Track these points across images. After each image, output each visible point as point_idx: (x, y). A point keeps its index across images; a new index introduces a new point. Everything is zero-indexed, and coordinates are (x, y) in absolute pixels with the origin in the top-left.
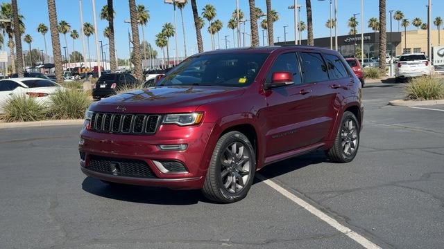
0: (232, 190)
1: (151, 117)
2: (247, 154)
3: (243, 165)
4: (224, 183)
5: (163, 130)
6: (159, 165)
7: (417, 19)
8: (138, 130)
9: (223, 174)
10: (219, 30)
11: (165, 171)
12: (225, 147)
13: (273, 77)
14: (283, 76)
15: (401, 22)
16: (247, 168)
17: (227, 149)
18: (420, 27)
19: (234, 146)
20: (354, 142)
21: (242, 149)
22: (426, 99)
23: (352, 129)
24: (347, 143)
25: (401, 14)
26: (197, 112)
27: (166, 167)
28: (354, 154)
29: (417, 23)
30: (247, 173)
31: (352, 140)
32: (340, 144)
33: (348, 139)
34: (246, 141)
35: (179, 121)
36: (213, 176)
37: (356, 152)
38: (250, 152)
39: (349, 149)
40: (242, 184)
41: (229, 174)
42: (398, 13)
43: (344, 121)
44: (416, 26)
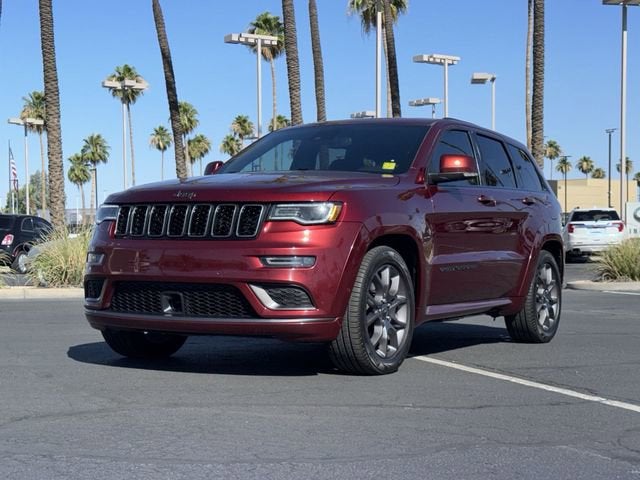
0: (380, 352)
1: (247, 208)
2: (404, 292)
3: (397, 309)
4: (371, 337)
5: (270, 232)
6: (261, 293)
7: (585, 160)
8: (222, 230)
9: (370, 319)
10: (202, 155)
11: (272, 304)
12: (374, 270)
13: (442, 162)
14: (458, 163)
15: (556, 162)
16: (402, 317)
17: (377, 274)
18: (590, 174)
19: (386, 273)
20: (554, 307)
21: (396, 280)
22: (633, 278)
23: (552, 283)
24: (543, 308)
25: (557, 148)
26: (332, 202)
27: (274, 298)
28: (554, 329)
29: (586, 167)
30: (402, 326)
31: (552, 302)
32: (534, 308)
33: (545, 301)
34: (404, 266)
35: (299, 217)
36: (356, 320)
37: (556, 326)
38: (408, 288)
39: (547, 319)
40: (395, 345)
41: (377, 322)
42: (551, 145)
43: (540, 267)
44: (584, 172)
